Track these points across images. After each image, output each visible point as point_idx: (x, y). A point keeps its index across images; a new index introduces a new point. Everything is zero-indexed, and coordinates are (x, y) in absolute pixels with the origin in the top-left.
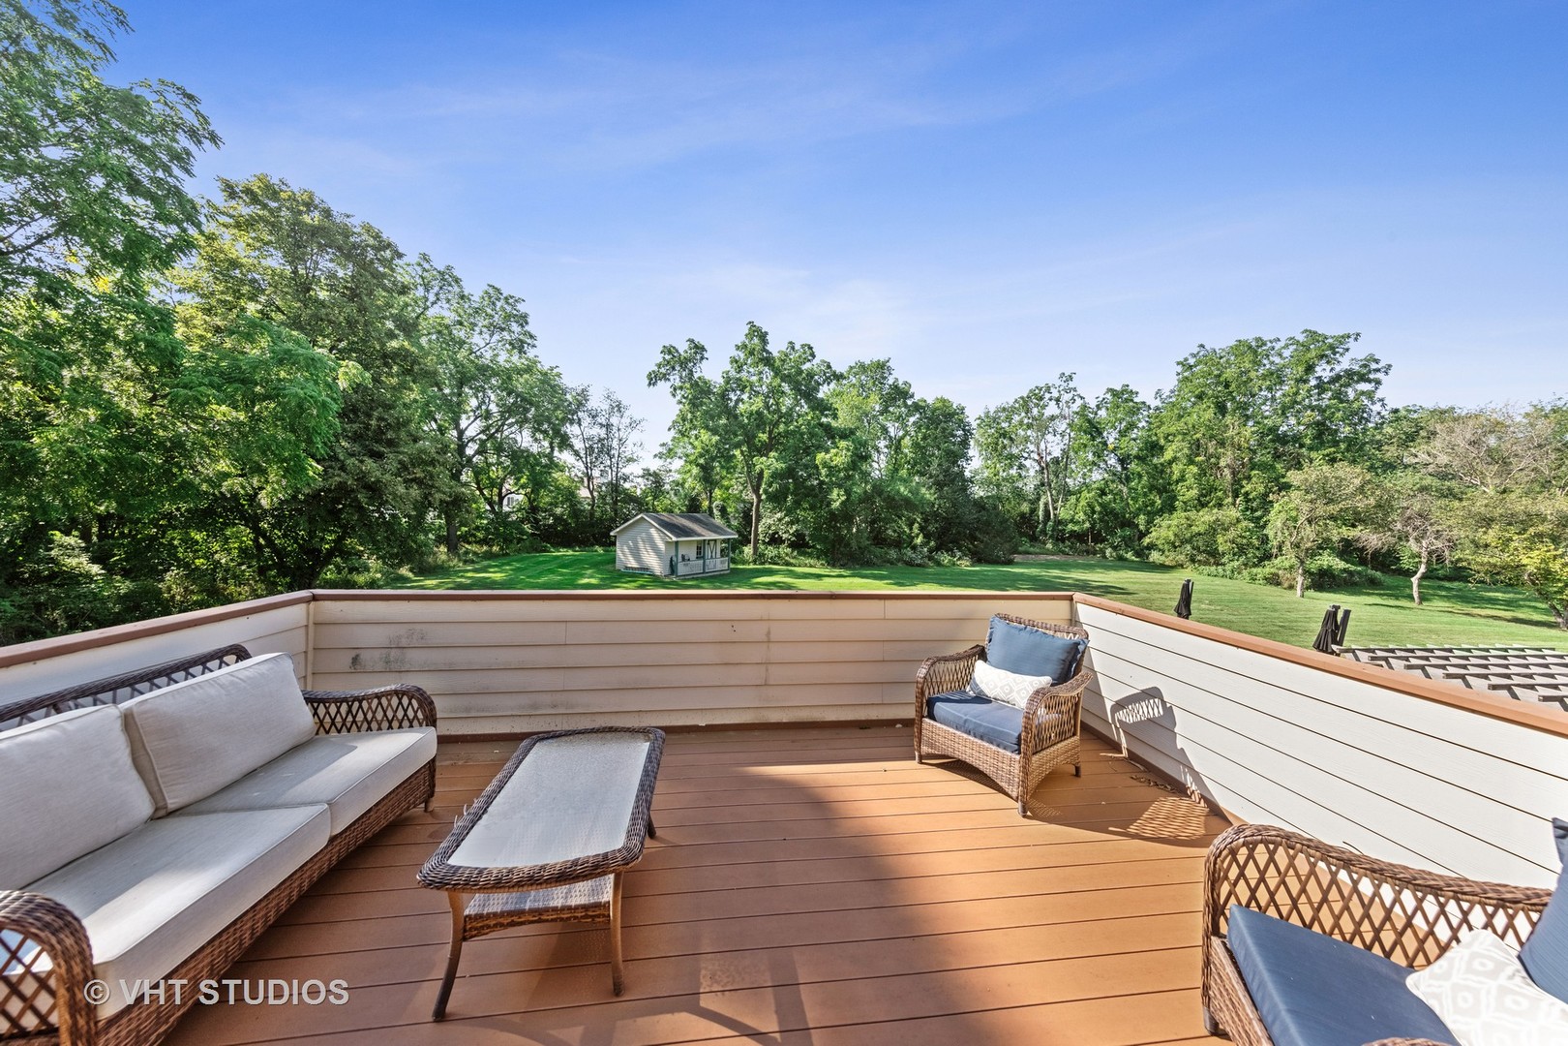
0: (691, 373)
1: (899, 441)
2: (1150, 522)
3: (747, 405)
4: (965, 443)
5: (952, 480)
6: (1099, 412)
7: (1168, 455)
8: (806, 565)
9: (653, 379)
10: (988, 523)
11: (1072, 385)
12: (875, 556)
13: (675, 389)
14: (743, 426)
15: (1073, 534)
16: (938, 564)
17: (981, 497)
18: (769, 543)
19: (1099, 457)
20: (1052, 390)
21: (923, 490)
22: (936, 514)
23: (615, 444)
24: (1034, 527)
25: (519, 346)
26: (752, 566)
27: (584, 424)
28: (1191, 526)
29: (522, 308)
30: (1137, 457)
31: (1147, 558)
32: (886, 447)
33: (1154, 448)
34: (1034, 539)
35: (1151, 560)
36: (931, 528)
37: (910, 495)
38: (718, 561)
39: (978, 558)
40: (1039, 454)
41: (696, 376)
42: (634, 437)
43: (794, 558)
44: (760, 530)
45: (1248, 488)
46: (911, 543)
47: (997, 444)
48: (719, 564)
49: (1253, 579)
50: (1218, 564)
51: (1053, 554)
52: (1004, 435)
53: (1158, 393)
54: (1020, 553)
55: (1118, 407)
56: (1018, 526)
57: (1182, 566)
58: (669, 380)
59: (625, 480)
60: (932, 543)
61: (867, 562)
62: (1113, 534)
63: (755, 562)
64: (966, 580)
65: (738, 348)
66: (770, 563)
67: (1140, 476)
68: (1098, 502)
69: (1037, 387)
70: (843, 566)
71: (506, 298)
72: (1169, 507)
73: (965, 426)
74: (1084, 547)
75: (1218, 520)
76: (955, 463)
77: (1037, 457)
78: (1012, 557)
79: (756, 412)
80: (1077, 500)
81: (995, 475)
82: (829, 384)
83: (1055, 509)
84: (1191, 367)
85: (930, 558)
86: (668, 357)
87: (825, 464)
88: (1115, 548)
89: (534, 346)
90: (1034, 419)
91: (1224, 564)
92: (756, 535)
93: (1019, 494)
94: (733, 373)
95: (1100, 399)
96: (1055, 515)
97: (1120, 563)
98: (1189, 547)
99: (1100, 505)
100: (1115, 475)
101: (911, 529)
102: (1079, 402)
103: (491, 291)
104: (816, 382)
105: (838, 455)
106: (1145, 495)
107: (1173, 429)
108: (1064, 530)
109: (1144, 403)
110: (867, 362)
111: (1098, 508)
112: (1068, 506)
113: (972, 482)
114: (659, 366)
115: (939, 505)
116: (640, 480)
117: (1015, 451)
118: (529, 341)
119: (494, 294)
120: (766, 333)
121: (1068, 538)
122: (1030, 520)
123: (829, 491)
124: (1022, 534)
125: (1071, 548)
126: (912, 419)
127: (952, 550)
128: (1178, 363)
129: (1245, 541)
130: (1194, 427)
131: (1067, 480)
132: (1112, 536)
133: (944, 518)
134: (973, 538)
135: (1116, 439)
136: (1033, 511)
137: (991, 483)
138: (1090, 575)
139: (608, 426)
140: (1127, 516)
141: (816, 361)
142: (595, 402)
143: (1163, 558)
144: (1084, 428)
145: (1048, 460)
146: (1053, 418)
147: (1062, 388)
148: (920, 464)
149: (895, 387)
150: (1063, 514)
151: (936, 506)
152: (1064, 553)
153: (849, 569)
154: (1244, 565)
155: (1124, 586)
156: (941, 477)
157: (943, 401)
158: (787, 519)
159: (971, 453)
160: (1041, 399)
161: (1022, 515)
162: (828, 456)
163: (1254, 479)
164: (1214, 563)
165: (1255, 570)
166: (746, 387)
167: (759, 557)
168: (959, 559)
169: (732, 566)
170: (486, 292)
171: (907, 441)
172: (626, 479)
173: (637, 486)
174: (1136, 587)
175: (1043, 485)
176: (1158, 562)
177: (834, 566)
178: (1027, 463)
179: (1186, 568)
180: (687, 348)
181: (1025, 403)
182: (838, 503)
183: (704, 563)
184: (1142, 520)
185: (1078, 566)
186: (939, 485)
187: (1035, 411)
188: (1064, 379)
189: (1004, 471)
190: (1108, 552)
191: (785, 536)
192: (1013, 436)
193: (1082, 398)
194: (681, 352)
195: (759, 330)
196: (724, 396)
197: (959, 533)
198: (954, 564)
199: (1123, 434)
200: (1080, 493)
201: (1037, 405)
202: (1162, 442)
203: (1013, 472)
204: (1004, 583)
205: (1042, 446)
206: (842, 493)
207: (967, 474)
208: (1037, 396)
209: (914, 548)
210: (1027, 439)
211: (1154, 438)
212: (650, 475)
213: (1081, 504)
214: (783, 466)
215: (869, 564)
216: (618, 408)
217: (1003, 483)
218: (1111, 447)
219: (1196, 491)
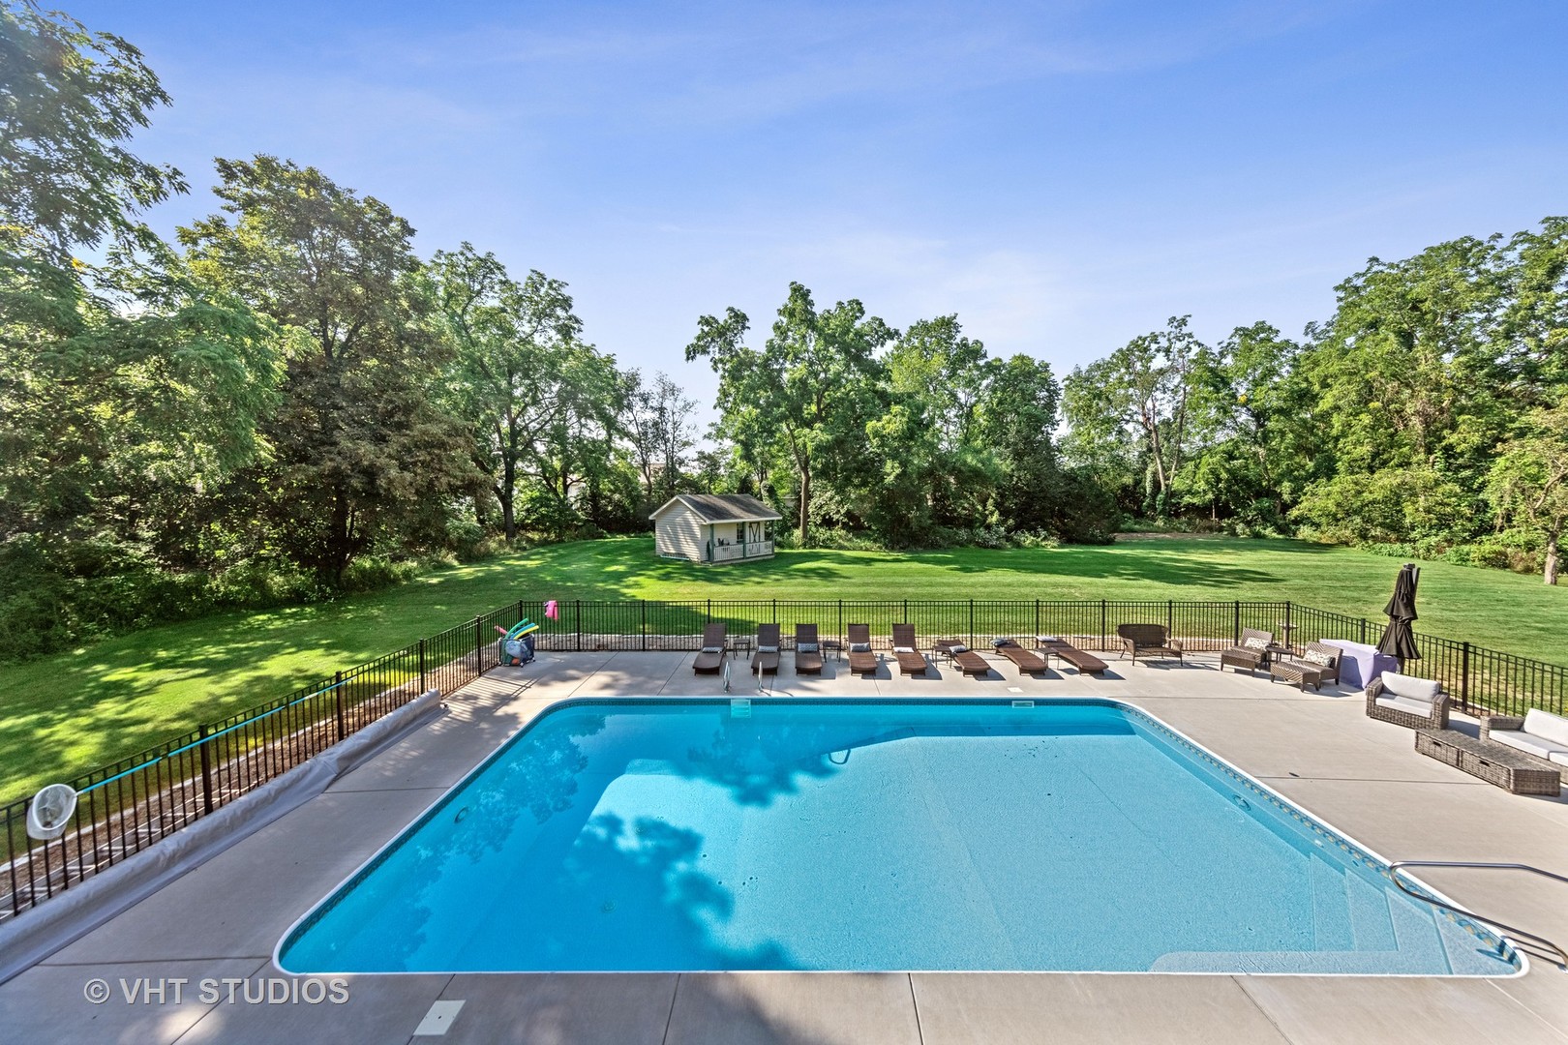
0: (731, 344)
1: (971, 408)
2: (1297, 491)
3: (791, 373)
4: (1050, 406)
5: (1033, 448)
6: (1224, 361)
7: (1324, 405)
8: (861, 549)
9: (691, 353)
10: (1080, 497)
11: (1185, 330)
12: (943, 538)
13: (715, 363)
14: (786, 397)
15: (1191, 507)
16: (1018, 545)
17: (1072, 469)
18: (821, 525)
19: (1225, 412)
20: (1160, 339)
21: (997, 461)
22: (1016, 488)
23: (669, 427)
24: (1138, 502)
25: (566, 332)
26: (801, 550)
27: (637, 408)
28: (1359, 493)
29: (566, 292)
30: (1280, 411)
31: (1295, 534)
32: (956, 416)
33: (1304, 397)
34: (1139, 514)
35: (1300, 537)
36: (1010, 504)
37: (980, 465)
38: (763, 545)
39: (1069, 538)
40: (1144, 415)
41: (737, 346)
42: (688, 419)
43: (850, 540)
44: (811, 511)
45: (1453, 439)
46: (985, 521)
47: (1090, 406)
48: (763, 548)
49: (1463, 560)
50: (1403, 541)
51: (1166, 532)
52: (1099, 396)
53: (1310, 328)
54: (1122, 532)
55: (1251, 350)
56: (1120, 500)
57: (1347, 544)
58: (708, 353)
59: (680, 464)
60: (1011, 521)
61: (932, 544)
62: (1245, 506)
63: (804, 545)
64: (1051, 564)
65: (780, 312)
66: (821, 547)
67: (1283, 434)
68: (1224, 468)
69: (1140, 338)
70: (903, 549)
71: (550, 284)
72: (1328, 470)
73: (1049, 385)
74: (1205, 523)
75: (1403, 483)
76: (1038, 430)
77: (1141, 419)
78: (1111, 535)
79: (800, 380)
80: (1197, 467)
81: (1089, 443)
82: (882, 345)
83: (1167, 478)
84: (1357, 289)
85: (1008, 539)
86: (706, 329)
87: (876, 434)
88: (1248, 524)
89: (580, 330)
90: (1139, 374)
91: (1415, 541)
92: (807, 516)
93: (1119, 463)
94: (777, 342)
95: (1225, 345)
96: (1167, 485)
97: (1257, 542)
98: (1358, 520)
99: (1228, 471)
100: (1247, 434)
101: (984, 506)
102: (1195, 349)
103: (535, 277)
104: (867, 342)
105: (892, 422)
106: (1291, 457)
107: (1334, 369)
108: (1179, 503)
109: (1287, 341)
110: (931, 320)
111: (1224, 475)
112: (1183, 475)
113: (1061, 452)
114: (699, 338)
115: (1019, 478)
116: (696, 463)
117: (1115, 414)
118: (575, 325)
119: (537, 280)
120: (809, 291)
121: (1185, 514)
122: (1133, 493)
123: (882, 462)
124: (1125, 509)
125: (1189, 524)
126: (985, 383)
127: (1035, 529)
128: (1337, 289)
129: (1448, 510)
130: (1365, 364)
131: (1182, 445)
132: (1244, 508)
133: (1026, 492)
134: (1062, 515)
135: (1248, 390)
136: (1138, 483)
137: (1084, 452)
138: (1217, 556)
139: (662, 410)
140: (1264, 484)
141: (866, 318)
142: (647, 385)
143: (1317, 534)
144: (1205, 378)
145: (1156, 422)
146: (1161, 372)
147: (1172, 335)
148: (996, 433)
149: (964, 345)
150: (1177, 484)
151: (1015, 479)
152: (1178, 530)
153: (911, 552)
154: (1446, 541)
155: (1269, 570)
156: (1021, 446)
157: (1022, 358)
158: (837, 498)
159: (1057, 416)
160: (1146, 350)
161: (1124, 488)
162: (880, 424)
163: (1463, 427)
164: (1397, 539)
165: (1466, 548)
166: (788, 354)
167: (810, 540)
168: (1045, 539)
169: (777, 550)
170: (530, 278)
171: (980, 409)
172: (681, 462)
173: (693, 470)
174: (1287, 570)
175: (1150, 450)
176: (1311, 540)
177: (893, 549)
178: (1129, 427)
179: (1354, 546)
180: (727, 317)
181: (1124, 357)
182: (892, 477)
183: (744, 547)
184: (1286, 487)
185: (1197, 546)
186: (1018, 456)
187: (1138, 366)
188: (1176, 324)
189: (1100, 437)
190: (1240, 528)
191: (836, 517)
192: (1111, 397)
193: (1200, 345)
194: (722, 322)
195: (801, 288)
196: (765, 364)
197: (1043, 509)
198: (1038, 545)
199: (1257, 384)
200: (1200, 458)
201: (1141, 359)
202: (1316, 388)
203: (1112, 438)
204: (1101, 567)
205: (1149, 404)
206: (897, 465)
207: (1054, 441)
208: (1141, 347)
209: (988, 527)
210: (1128, 399)
211: (1304, 385)
212: (705, 458)
213: (1202, 471)
214: (830, 438)
215: (934, 547)
216: (671, 390)
217: (1099, 452)
218: (1242, 399)
219: (1368, 448)
